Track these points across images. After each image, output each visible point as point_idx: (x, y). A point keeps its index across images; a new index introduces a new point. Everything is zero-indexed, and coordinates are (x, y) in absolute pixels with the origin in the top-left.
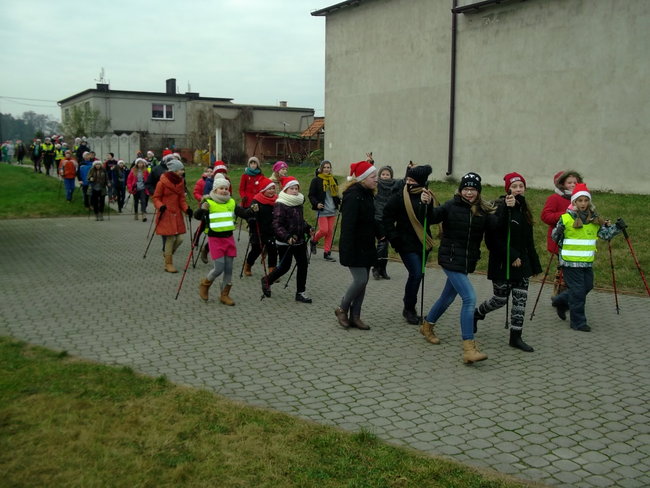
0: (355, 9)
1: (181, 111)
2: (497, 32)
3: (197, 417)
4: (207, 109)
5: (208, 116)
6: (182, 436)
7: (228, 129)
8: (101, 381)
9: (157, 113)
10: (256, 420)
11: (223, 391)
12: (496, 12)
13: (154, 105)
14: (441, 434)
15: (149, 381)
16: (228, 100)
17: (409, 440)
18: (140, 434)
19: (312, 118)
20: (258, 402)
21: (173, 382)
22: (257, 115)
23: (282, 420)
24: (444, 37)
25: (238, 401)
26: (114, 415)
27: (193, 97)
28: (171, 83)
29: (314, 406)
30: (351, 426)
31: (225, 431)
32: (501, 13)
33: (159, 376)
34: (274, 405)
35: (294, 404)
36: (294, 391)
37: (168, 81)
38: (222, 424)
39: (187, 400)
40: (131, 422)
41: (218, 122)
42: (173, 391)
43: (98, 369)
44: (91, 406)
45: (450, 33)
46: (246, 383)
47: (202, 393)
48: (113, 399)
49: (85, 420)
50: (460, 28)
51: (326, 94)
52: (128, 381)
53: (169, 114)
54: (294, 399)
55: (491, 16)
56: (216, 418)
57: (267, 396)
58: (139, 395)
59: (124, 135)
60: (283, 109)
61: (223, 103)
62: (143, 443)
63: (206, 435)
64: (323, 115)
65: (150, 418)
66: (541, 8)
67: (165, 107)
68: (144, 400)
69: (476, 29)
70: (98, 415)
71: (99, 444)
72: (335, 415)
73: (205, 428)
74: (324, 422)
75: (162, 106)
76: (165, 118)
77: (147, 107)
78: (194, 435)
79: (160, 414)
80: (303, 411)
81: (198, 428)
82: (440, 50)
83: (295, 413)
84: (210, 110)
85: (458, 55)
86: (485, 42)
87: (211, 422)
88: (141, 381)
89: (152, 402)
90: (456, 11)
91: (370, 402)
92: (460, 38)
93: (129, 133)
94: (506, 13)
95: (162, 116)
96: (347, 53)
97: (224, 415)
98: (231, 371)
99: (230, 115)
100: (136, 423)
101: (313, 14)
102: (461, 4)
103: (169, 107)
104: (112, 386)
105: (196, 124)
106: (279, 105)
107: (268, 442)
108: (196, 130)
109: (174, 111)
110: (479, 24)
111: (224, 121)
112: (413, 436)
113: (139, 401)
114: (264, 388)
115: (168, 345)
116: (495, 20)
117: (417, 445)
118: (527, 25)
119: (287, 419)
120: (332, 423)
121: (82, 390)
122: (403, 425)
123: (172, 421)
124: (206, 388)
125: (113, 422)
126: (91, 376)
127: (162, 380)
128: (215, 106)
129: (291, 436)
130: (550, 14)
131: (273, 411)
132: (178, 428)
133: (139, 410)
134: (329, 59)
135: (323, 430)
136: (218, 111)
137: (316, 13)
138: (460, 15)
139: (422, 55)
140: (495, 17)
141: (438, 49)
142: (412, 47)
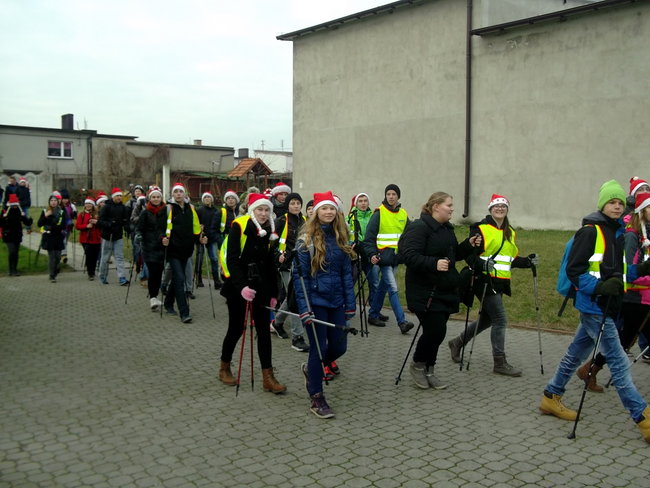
1: (79, 150)
2: (527, 56)
4: (119, 146)
5: (120, 154)
7: (143, 169)
9: (53, 151)
12: (525, 34)
13: (50, 143)
16: (132, 138)
19: (231, 158)
22: (175, 153)
24: (455, 62)
27: (91, 135)
28: (68, 119)
32: (534, 34)
37: (64, 117)
41: (131, 161)
45: (463, 58)
50: (476, 52)
51: (294, 127)
53: (68, 153)
55: (518, 39)
60: (198, 147)
61: (130, 141)
64: (291, 151)
66: (586, 29)
67: (62, 145)
69: (496, 53)
75: (59, 143)
76: (62, 156)
77: (42, 144)
82: (450, 77)
84: (122, 148)
85: (475, 83)
86: (511, 68)
90: (471, 33)
92: (476, 63)
93: (37, 173)
94: (537, 34)
95: (60, 155)
96: (322, 81)
99: (145, 153)
101: (278, 38)
102: (476, 26)
103: (67, 144)
105: (105, 163)
106: (193, 143)
108: (105, 169)
109: (74, 148)
110: (502, 48)
111: (138, 159)
116: (524, 43)
118: (568, 48)
128: (128, 144)
130: (598, 36)
136: (131, 149)
137: (282, 38)
138: (476, 38)
139: (425, 83)
140: (524, 40)
141: (446, 76)
142: (411, 74)
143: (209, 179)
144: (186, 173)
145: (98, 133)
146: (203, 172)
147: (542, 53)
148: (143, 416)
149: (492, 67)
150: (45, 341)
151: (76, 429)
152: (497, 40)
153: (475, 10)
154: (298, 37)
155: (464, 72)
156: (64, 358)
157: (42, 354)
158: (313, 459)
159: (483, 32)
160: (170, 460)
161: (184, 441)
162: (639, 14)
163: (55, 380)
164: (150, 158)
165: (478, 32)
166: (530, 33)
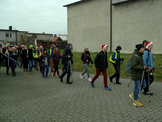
0: (77, 5)
1: (14, 35)
2: (125, 10)
5: (24, 36)
7: (30, 40)
9: (7, 35)
12: (125, 5)
13: (6, 33)
19: (52, 37)
22: (38, 36)
24: (107, 12)
27: (17, 31)
28: (11, 27)
41: (27, 38)
45: (110, 11)
50: (113, 9)
51: (68, 29)
53: (11, 36)
55: (123, 6)
60: (44, 34)
61: (26, 33)
64: (67, 35)
66: (140, 3)
75: (8, 34)
76: (9, 37)
77: (4, 34)
82: (106, 16)
84: (25, 34)
85: (112, 17)
86: (121, 13)
90: (111, 5)
92: (113, 12)
94: (128, 5)
95: (9, 36)
96: (75, 17)
99: (30, 36)
101: (63, 6)
103: (11, 34)
105: (20, 38)
108: (20, 40)
110: (119, 8)
111: (29, 37)
116: (124, 7)
118: (135, 8)
130: (143, 5)
134: (68, 19)
136: (27, 35)
138: (113, 6)
139: (100, 17)
140: (124, 6)
141: (105, 16)
142: (97, 15)
143: (47, 42)
144: (41, 41)
145: (18, 31)
146: (45, 40)
147: (129, 10)
148: (30, 102)
149: (117, 13)
150: (5, 83)
151: (13, 105)
152: (118, 6)
154: (68, 6)
155: (110, 15)
156: (10, 88)
157: (4, 87)
158: (72, 111)
159: (114, 5)
160: (37, 113)
161: (40, 108)
163: (7, 93)
164: (32, 37)
165: (113, 4)
166: (126, 5)
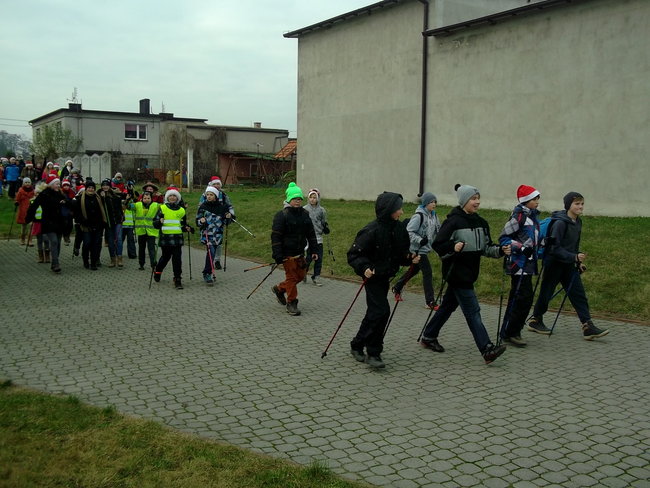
1: (154, 132)
2: (468, 55)
3: (141, 451)
4: (181, 129)
5: (181, 136)
6: (123, 473)
7: (202, 151)
8: (43, 413)
9: (130, 133)
10: (204, 454)
11: (174, 422)
12: (466, 35)
13: (127, 125)
14: (398, 467)
15: (95, 412)
16: (203, 121)
17: (363, 474)
18: (77, 472)
20: (210, 433)
21: (121, 413)
22: (231, 136)
23: (232, 453)
24: (415, 59)
25: (188, 434)
26: (52, 450)
28: (145, 104)
29: (267, 438)
30: (304, 460)
31: (170, 467)
32: (471, 36)
33: (106, 406)
34: (226, 437)
35: (246, 435)
36: (250, 422)
37: (141, 102)
38: (168, 459)
39: (133, 433)
40: (69, 458)
41: (191, 142)
42: (120, 423)
43: (42, 399)
44: (29, 441)
45: (420, 56)
46: (198, 414)
47: (151, 425)
48: (54, 432)
49: (21, 457)
50: (431, 50)
51: (298, 115)
52: (74, 412)
53: (143, 135)
54: (247, 430)
55: (461, 40)
56: (162, 453)
57: (219, 427)
58: (83, 428)
59: (95, 155)
62: (80, 481)
63: (148, 472)
64: (295, 137)
65: (90, 454)
66: (510, 31)
67: (138, 128)
68: (87, 433)
69: (445, 52)
70: (34, 450)
71: (31, 483)
72: (289, 447)
73: (149, 463)
74: (275, 456)
75: (135, 126)
76: (138, 138)
77: (120, 127)
78: (136, 472)
79: (102, 448)
80: (257, 443)
81: (141, 463)
82: (412, 72)
83: (248, 445)
84: (184, 131)
86: (456, 65)
87: (157, 456)
88: (87, 412)
89: (95, 435)
90: (426, 34)
91: (327, 432)
92: (431, 61)
93: (100, 153)
94: (475, 36)
95: (135, 137)
96: (319, 74)
97: (170, 449)
98: (184, 400)
99: (204, 135)
100: (75, 459)
101: (285, 36)
102: (432, 27)
103: (143, 127)
104: (55, 418)
106: (253, 126)
107: (215, 478)
108: (170, 150)
109: (148, 131)
110: (449, 47)
111: (197, 141)
112: (369, 469)
113: (82, 434)
114: (218, 418)
115: (120, 372)
116: (465, 43)
117: (372, 480)
118: (497, 48)
119: (237, 452)
120: (285, 456)
121: (22, 423)
122: (359, 457)
123: (115, 457)
124: (156, 419)
125: (50, 458)
126: (33, 408)
127: (109, 412)
128: (188, 127)
129: (240, 471)
130: (519, 38)
131: (224, 444)
132: (119, 464)
133: (80, 445)
134: (301, 81)
135: (273, 464)
136: (192, 132)
137: (288, 35)
138: (430, 38)
139: (393, 78)
140: (465, 40)
141: (409, 71)
142: (384, 68)
145: (174, 116)
147: (478, 52)
149: (446, 64)
152: (446, 40)
153: (431, 14)
154: (302, 35)
162: (549, 19)
164: (209, 140)
165: (433, 33)
166: (469, 34)
